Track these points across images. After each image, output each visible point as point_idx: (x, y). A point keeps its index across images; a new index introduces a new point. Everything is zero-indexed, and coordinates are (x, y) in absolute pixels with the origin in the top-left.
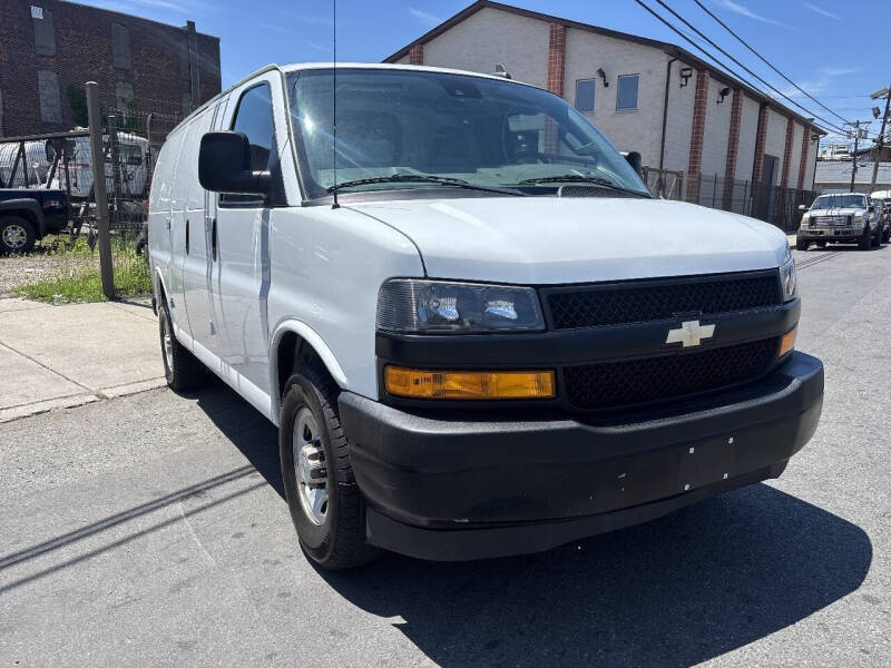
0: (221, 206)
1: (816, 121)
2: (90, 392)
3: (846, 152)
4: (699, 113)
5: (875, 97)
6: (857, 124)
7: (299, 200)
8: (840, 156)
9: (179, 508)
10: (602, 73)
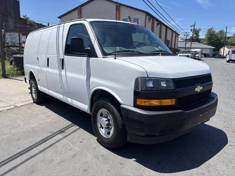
0: (65, 55)
1: (176, 32)
2: (12, 105)
3: (183, 39)
4: (153, 29)
5: (191, 27)
6: (186, 33)
7: (102, 56)
8: (182, 40)
9: (60, 136)
10: (129, 18)
